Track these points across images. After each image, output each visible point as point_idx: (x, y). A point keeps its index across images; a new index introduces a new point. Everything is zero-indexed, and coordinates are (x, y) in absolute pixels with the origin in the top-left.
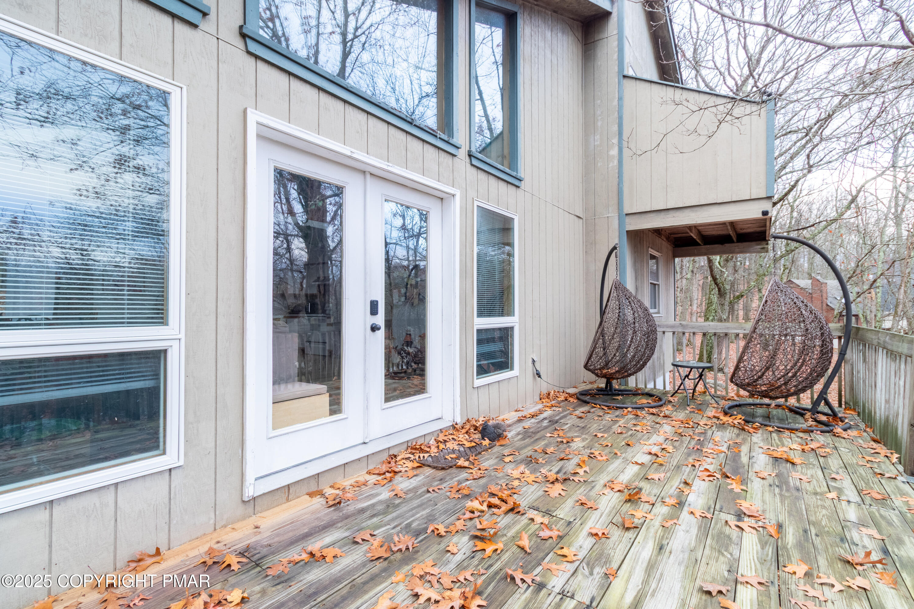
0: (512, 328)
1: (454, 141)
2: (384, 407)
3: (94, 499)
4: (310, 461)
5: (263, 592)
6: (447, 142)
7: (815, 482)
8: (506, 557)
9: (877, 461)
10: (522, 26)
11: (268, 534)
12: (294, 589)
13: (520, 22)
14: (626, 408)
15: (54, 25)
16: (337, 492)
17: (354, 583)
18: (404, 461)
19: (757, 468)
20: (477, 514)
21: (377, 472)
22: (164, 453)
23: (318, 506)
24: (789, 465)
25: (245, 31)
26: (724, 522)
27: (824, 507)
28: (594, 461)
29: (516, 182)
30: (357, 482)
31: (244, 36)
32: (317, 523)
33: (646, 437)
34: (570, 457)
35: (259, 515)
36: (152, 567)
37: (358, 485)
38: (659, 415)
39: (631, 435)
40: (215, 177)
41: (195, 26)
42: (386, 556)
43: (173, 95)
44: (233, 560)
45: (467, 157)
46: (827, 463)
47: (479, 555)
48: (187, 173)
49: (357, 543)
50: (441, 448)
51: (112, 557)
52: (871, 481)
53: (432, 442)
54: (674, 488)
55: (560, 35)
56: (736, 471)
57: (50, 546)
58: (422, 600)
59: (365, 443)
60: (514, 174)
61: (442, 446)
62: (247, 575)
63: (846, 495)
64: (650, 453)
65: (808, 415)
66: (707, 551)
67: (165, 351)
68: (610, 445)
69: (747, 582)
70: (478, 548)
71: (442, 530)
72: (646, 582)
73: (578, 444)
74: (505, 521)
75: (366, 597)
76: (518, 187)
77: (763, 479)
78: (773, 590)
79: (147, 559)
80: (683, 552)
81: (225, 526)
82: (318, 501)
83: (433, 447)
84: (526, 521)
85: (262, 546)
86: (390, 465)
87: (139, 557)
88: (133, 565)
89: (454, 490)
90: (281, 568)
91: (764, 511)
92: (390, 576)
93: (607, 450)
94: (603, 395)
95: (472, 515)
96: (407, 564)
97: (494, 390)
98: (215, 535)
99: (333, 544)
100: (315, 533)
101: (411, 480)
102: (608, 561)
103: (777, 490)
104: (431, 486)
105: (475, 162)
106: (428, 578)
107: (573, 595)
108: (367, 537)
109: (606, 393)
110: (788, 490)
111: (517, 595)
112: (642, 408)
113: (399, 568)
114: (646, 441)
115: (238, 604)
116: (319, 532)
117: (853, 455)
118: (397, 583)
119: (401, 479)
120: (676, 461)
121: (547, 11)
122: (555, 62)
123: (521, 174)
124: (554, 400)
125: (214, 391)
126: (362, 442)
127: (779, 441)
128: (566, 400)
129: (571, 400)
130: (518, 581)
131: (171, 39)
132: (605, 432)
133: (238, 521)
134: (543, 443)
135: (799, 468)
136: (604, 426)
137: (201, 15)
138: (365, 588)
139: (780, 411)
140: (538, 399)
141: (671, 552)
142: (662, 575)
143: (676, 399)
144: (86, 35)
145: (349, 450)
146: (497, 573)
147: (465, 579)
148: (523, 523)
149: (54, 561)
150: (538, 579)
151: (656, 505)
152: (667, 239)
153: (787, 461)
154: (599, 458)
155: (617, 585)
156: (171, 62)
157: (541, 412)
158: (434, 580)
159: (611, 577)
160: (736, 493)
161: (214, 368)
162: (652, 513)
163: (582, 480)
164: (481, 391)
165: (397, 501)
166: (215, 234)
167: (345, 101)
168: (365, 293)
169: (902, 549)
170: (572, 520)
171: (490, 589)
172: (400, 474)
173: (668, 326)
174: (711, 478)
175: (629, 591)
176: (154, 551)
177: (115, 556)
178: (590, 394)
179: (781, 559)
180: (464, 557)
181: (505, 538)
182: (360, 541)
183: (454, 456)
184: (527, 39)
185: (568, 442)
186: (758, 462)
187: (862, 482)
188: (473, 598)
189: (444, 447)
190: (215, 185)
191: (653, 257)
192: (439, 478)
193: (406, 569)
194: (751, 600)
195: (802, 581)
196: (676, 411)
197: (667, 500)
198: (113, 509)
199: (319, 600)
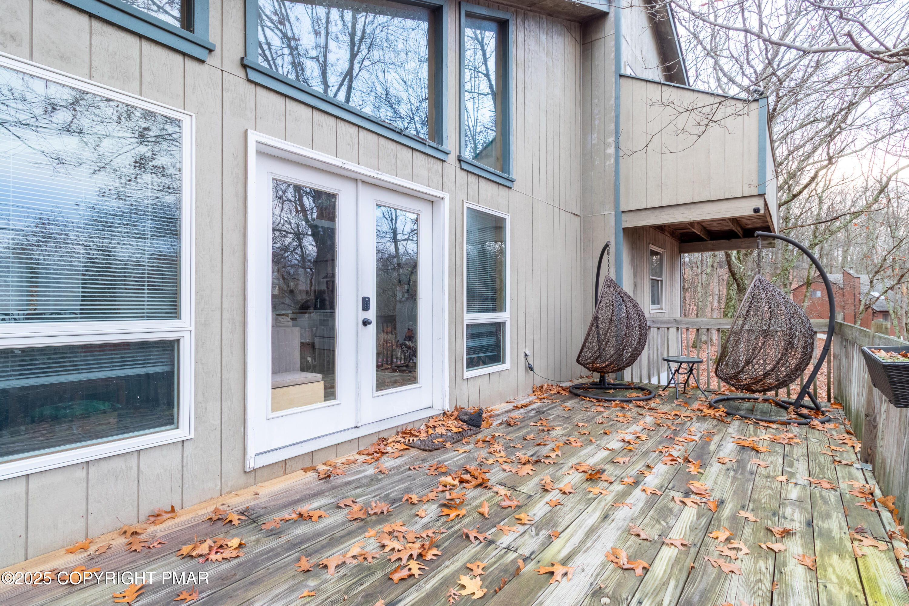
0: (504, 323)
1: (443, 148)
2: (376, 395)
3: (120, 463)
4: (306, 441)
5: (258, 541)
6: (436, 149)
7: (772, 467)
8: (466, 520)
9: (841, 450)
10: (515, 32)
11: (266, 499)
12: (283, 539)
13: (512, 29)
14: (614, 401)
15: (87, 71)
16: (329, 468)
17: (333, 536)
18: (394, 444)
19: (721, 454)
20: (448, 487)
21: (366, 452)
22: (178, 427)
23: (311, 479)
24: (753, 453)
25: (245, 62)
26: (671, 498)
27: (770, 488)
28: (569, 447)
29: (508, 184)
30: (347, 460)
31: (245, 66)
32: (308, 492)
33: (625, 427)
34: (547, 443)
35: (260, 484)
36: (168, 521)
37: (348, 463)
38: (644, 408)
39: (611, 425)
40: (220, 191)
41: (202, 61)
42: (362, 517)
43: (184, 122)
44: (235, 518)
45: (457, 162)
46: (791, 452)
47: (444, 519)
48: (196, 189)
49: (340, 507)
50: (430, 433)
51: (136, 512)
52: (826, 467)
53: (423, 427)
54: (636, 470)
55: (555, 37)
56: (699, 457)
57: (87, 499)
58: (387, 549)
59: (357, 427)
60: (505, 175)
61: (431, 431)
62: (245, 528)
63: (796, 479)
64: (624, 441)
65: (791, 408)
66: (646, 520)
67: (178, 341)
68: (587, 433)
69: (672, 544)
70: (443, 514)
71: (415, 499)
72: (583, 542)
73: (558, 432)
74: (471, 493)
75: (342, 546)
76: (510, 188)
77: (723, 464)
78: (693, 551)
79: (164, 514)
80: (624, 520)
81: (229, 492)
82: (311, 475)
83: (422, 432)
84: (492, 494)
85: (259, 508)
86: (379, 447)
87: (157, 512)
88: (153, 519)
89: (433, 469)
90: (274, 524)
91: (712, 490)
92: (364, 532)
93: (585, 437)
94: (596, 388)
95: (444, 488)
96: (380, 524)
97: (485, 382)
98: (221, 499)
99: (319, 508)
100: (306, 499)
101: (396, 460)
102: (556, 525)
103: (732, 473)
104: (413, 465)
105: (464, 166)
106: (395, 534)
107: (517, 549)
108: (349, 503)
109: (599, 387)
110: (742, 474)
111: (468, 549)
112: (629, 401)
113: (372, 527)
114: (624, 430)
115: (236, 549)
116: (309, 498)
117: (820, 445)
118: (370, 537)
119: (387, 459)
120: (646, 447)
121: (541, 16)
122: (550, 64)
123: (513, 176)
124: (546, 393)
125: (220, 376)
126: (354, 426)
127: (754, 431)
128: (559, 393)
129: (564, 393)
130: (472, 538)
131: (182, 74)
132: (587, 422)
133: (241, 489)
134: (525, 431)
135: (762, 455)
136: (588, 417)
137: (207, 51)
138: (342, 540)
139: (766, 405)
140: (531, 392)
141: (613, 521)
142: (599, 537)
143: (667, 393)
144: (113, 78)
145: (342, 433)
146: (455, 532)
147: (427, 536)
148: (488, 496)
149: (90, 512)
150: (490, 537)
151: (615, 483)
152: (671, 234)
153: (753, 449)
154: (574, 444)
155: (557, 544)
156: (182, 94)
157: (531, 403)
158: (401, 536)
159: (553, 538)
160: (692, 475)
161: (220, 356)
162: (608, 490)
163: (552, 462)
164: (471, 383)
165: (381, 476)
166: (220, 241)
167: (337, 117)
168: (357, 290)
169: (826, 522)
170: (533, 494)
171: (447, 544)
172: (387, 455)
173: (662, 322)
174: (673, 463)
175: (566, 548)
176: (169, 509)
177: (138, 511)
178: (583, 388)
179: (711, 528)
180: (430, 520)
181: (469, 507)
182: (343, 506)
183: (440, 440)
184: (520, 44)
185: (548, 430)
186: (725, 450)
187: (817, 468)
188: (429, 548)
189: (433, 432)
190: (220, 198)
191: (654, 253)
192: (422, 459)
193: (378, 528)
194: (670, 557)
195: (722, 544)
196: (663, 404)
197: (626, 480)
198: (136, 472)
199: (303, 547)
